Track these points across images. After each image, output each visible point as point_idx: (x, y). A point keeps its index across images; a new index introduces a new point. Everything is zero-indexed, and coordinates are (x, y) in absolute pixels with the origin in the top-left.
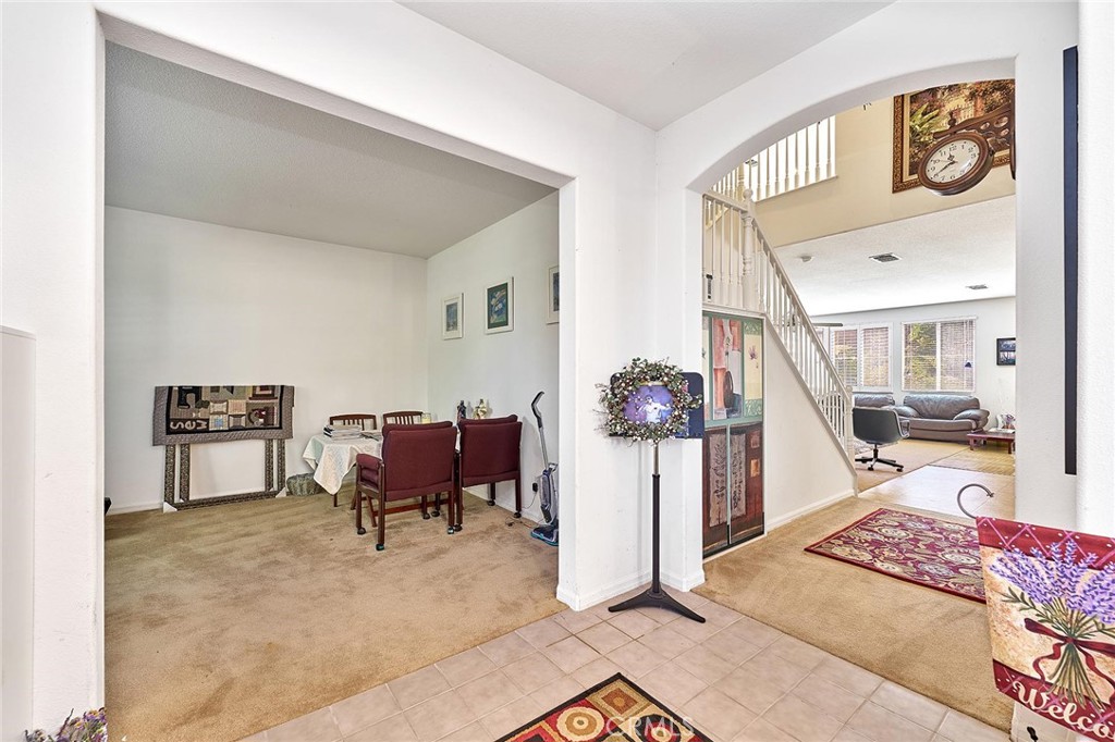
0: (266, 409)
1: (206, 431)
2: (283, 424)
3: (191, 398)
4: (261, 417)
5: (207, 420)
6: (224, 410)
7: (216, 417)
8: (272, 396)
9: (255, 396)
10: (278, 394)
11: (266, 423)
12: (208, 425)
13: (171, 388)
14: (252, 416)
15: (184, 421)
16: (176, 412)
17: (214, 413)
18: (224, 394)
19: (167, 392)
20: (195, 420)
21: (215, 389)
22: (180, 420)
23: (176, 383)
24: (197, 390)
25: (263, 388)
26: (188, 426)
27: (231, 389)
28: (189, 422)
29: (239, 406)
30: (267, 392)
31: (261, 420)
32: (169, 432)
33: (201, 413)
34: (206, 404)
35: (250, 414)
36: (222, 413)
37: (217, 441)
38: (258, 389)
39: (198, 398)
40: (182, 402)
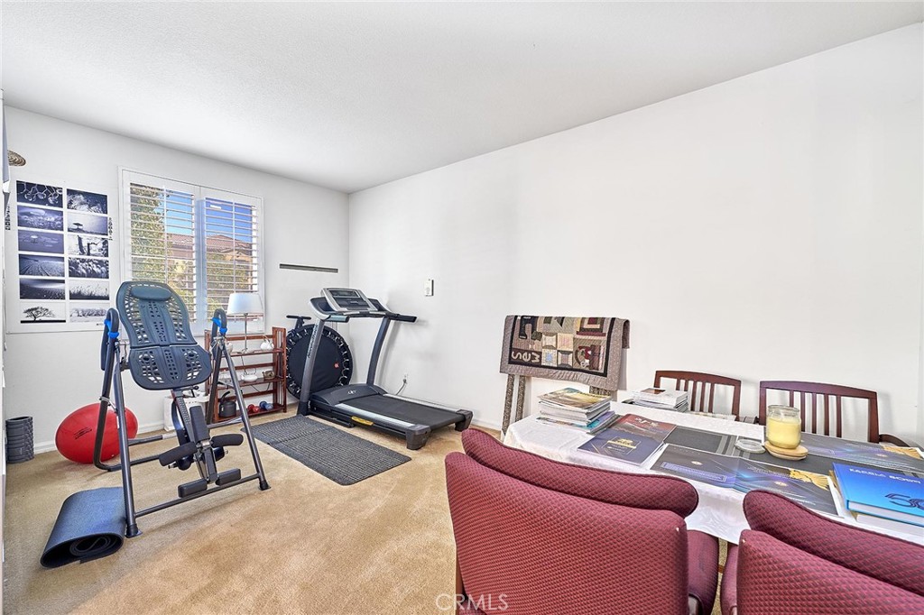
0: (593, 348)
1: (539, 365)
2: (609, 370)
3: (528, 327)
4: (587, 357)
5: (540, 353)
6: (554, 344)
7: (547, 351)
8: (598, 332)
9: (582, 331)
10: (606, 330)
11: (591, 365)
12: (540, 359)
13: (516, 316)
14: (579, 354)
15: (522, 351)
16: (519, 343)
17: (547, 347)
18: (555, 323)
19: (513, 321)
20: (530, 352)
21: (548, 320)
22: (519, 350)
23: (520, 313)
24: (533, 320)
25: (593, 320)
26: (525, 358)
27: (561, 320)
28: (525, 354)
29: (567, 340)
30: (594, 326)
31: (587, 361)
32: (511, 362)
33: (536, 346)
34: (538, 336)
35: (577, 351)
36: (550, 347)
37: (546, 377)
38: (586, 321)
39: (534, 329)
40: (522, 333)
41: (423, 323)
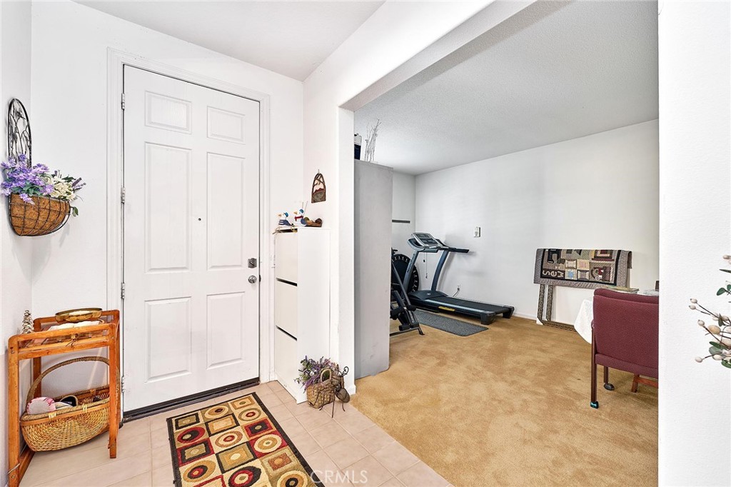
0: (605, 268)
1: (563, 279)
2: (618, 282)
3: (555, 256)
4: (600, 273)
5: (564, 272)
6: (574, 266)
7: (569, 270)
8: (610, 259)
9: (596, 258)
10: (615, 257)
11: (604, 279)
12: (564, 275)
13: (545, 250)
14: (594, 272)
15: (551, 271)
16: (547, 265)
17: (568, 268)
18: (575, 255)
19: (542, 252)
20: (557, 271)
21: (569, 251)
22: (548, 270)
23: (548, 247)
24: (558, 252)
25: (603, 252)
26: (553, 274)
27: (580, 252)
28: (553, 272)
29: (584, 264)
30: (606, 255)
31: (601, 276)
32: (542, 276)
33: (561, 267)
34: (563, 261)
35: (592, 271)
36: (573, 268)
37: (569, 286)
38: (599, 252)
39: (558, 257)
40: (550, 259)
41: (472, 253)
